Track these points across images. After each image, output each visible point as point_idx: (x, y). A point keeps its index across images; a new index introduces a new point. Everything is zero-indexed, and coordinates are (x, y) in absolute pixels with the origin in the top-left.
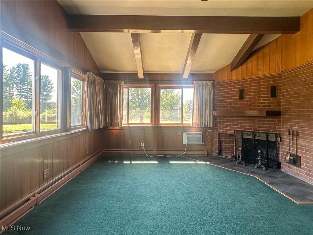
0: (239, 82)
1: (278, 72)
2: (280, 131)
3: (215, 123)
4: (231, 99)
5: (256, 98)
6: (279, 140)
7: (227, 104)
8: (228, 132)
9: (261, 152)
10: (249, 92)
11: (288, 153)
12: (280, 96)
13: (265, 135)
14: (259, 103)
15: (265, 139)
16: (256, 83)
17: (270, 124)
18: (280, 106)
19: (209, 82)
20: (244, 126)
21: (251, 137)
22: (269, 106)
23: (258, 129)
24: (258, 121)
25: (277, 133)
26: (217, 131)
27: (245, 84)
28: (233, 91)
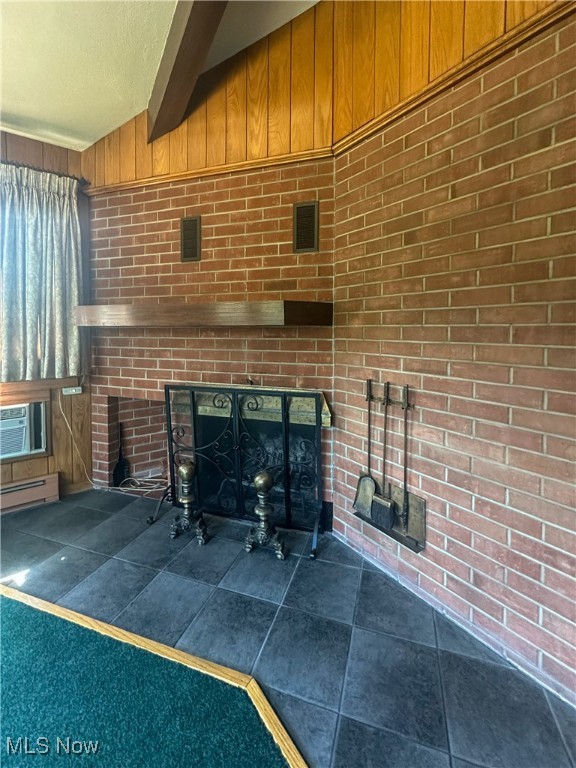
0: (179, 192)
1: (321, 147)
2: (328, 384)
3: (96, 359)
4: (152, 260)
5: (241, 253)
6: (326, 420)
7: (137, 281)
8: (145, 393)
9: (265, 482)
10: (219, 231)
11: (366, 476)
12: (328, 246)
13: (275, 404)
14: (254, 275)
15: (280, 419)
16: (243, 193)
17: (292, 358)
18: (328, 283)
19: (56, 178)
20: (202, 367)
21: (226, 414)
22: (292, 285)
23: (252, 377)
24: (253, 345)
25: (320, 391)
26: (103, 391)
27: (204, 198)
28: (160, 227)
